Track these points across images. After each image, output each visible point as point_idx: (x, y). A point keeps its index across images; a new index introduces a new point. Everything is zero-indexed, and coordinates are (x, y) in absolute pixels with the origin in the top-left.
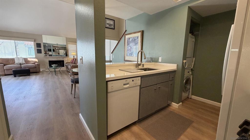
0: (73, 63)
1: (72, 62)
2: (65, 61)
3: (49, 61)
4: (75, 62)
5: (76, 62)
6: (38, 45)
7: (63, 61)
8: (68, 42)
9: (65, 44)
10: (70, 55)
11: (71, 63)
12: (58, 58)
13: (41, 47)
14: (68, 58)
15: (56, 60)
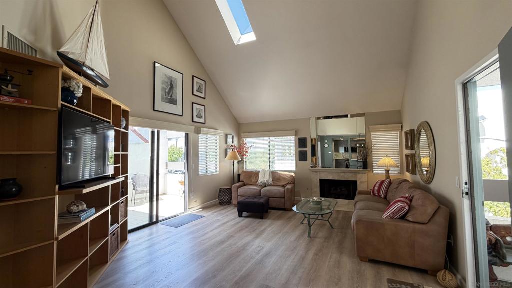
0: (379, 196)
1: (376, 191)
2: (361, 183)
3: (321, 180)
4: (387, 193)
5: (390, 195)
6: (302, 143)
7: (356, 182)
8: (370, 127)
9: (363, 133)
10: (375, 165)
11: (374, 195)
12: (342, 175)
13: (306, 147)
14: (370, 174)
15: (336, 179)
